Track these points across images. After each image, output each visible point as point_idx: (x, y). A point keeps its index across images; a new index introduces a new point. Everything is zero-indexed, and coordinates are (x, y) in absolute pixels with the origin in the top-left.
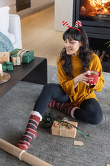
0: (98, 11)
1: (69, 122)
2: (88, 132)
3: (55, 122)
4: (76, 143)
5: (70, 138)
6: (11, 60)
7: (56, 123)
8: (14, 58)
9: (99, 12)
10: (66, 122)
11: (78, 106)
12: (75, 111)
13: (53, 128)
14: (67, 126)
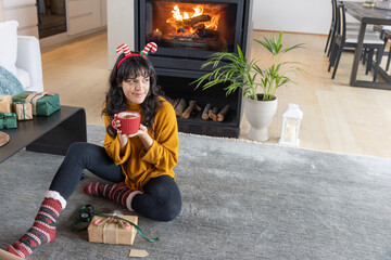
0: (179, 31)
1: (121, 216)
2: (157, 233)
3: (96, 217)
4: (134, 253)
5: (123, 245)
6: (13, 109)
7: (97, 219)
8: (19, 107)
9: (180, 34)
10: (116, 217)
11: (139, 189)
12: (134, 198)
13: (90, 228)
14: (117, 222)
